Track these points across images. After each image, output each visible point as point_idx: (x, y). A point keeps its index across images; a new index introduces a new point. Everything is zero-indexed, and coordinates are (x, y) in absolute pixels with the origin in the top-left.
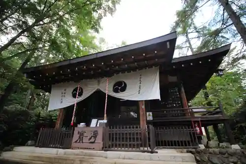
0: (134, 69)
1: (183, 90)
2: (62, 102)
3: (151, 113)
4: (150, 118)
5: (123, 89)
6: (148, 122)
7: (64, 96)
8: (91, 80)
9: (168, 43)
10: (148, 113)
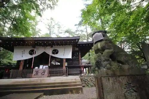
0: (62, 45)
1: (80, 54)
2: (22, 57)
3: (67, 63)
4: (66, 65)
5: (57, 53)
6: (66, 67)
7: (24, 54)
8: (40, 47)
9: (77, 40)
10: (66, 63)
